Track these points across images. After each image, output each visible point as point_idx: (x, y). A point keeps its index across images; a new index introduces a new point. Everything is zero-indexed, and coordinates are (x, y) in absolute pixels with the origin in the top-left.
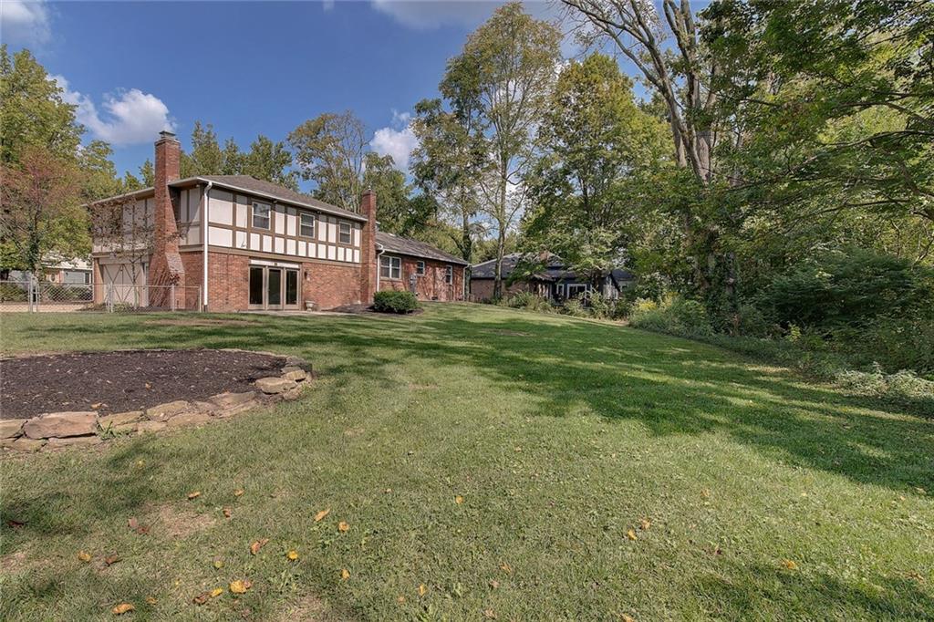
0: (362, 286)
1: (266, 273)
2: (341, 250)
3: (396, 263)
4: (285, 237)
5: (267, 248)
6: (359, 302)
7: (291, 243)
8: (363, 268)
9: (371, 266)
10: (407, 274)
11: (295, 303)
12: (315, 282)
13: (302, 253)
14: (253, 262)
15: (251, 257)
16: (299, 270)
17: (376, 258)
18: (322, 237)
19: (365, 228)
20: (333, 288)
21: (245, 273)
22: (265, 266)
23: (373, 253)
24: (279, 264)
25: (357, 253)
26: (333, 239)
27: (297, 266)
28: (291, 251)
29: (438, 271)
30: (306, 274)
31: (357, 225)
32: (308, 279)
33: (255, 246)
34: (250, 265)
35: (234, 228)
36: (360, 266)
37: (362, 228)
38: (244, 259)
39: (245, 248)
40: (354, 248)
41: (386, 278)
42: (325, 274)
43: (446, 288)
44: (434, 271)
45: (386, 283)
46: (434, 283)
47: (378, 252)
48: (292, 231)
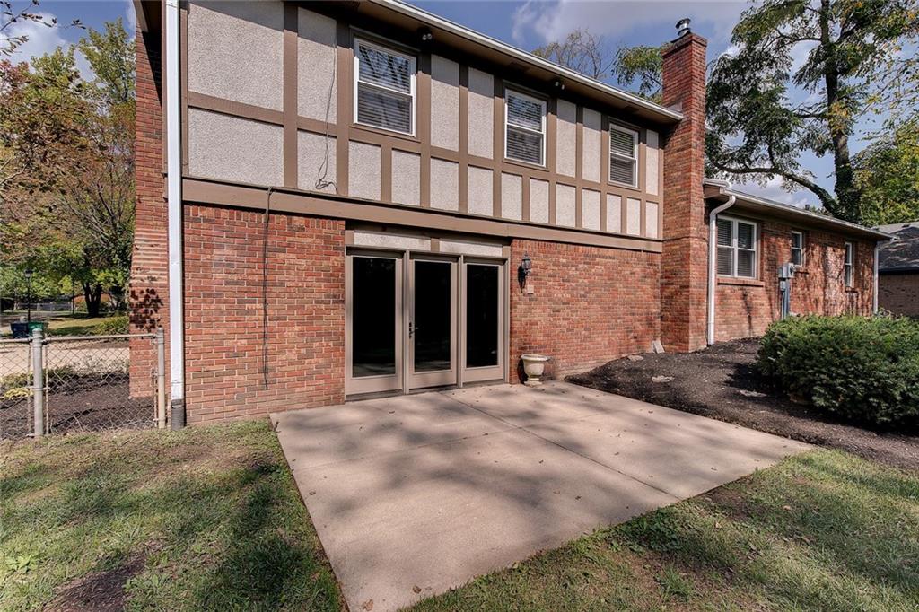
0: (667, 301)
1: (405, 273)
2: (613, 203)
3: (745, 235)
4: (462, 159)
5: (405, 193)
6: (659, 347)
7: (480, 181)
8: (668, 254)
9: (695, 243)
10: (773, 265)
11: (492, 361)
12: (549, 295)
13: (511, 211)
14: (363, 239)
15: (353, 224)
16: (503, 261)
17: (707, 220)
18: (565, 166)
19: (676, 141)
20: (595, 311)
21: (335, 277)
22: (401, 253)
23: (698, 207)
24: (445, 246)
25: (653, 211)
26: (592, 172)
27: (496, 251)
28: (480, 204)
29: (832, 256)
30: (522, 275)
31: (652, 136)
32: (530, 288)
33: (364, 184)
34: (350, 250)
35: (289, 123)
36: (658, 247)
37: (663, 144)
38: (328, 229)
39: (331, 191)
40: (644, 200)
41: (726, 278)
42: (572, 271)
43: (843, 297)
44: (824, 256)
45: (728, 290)
46: (825, 285)
47: (712, 203)
48: (482, 143)
